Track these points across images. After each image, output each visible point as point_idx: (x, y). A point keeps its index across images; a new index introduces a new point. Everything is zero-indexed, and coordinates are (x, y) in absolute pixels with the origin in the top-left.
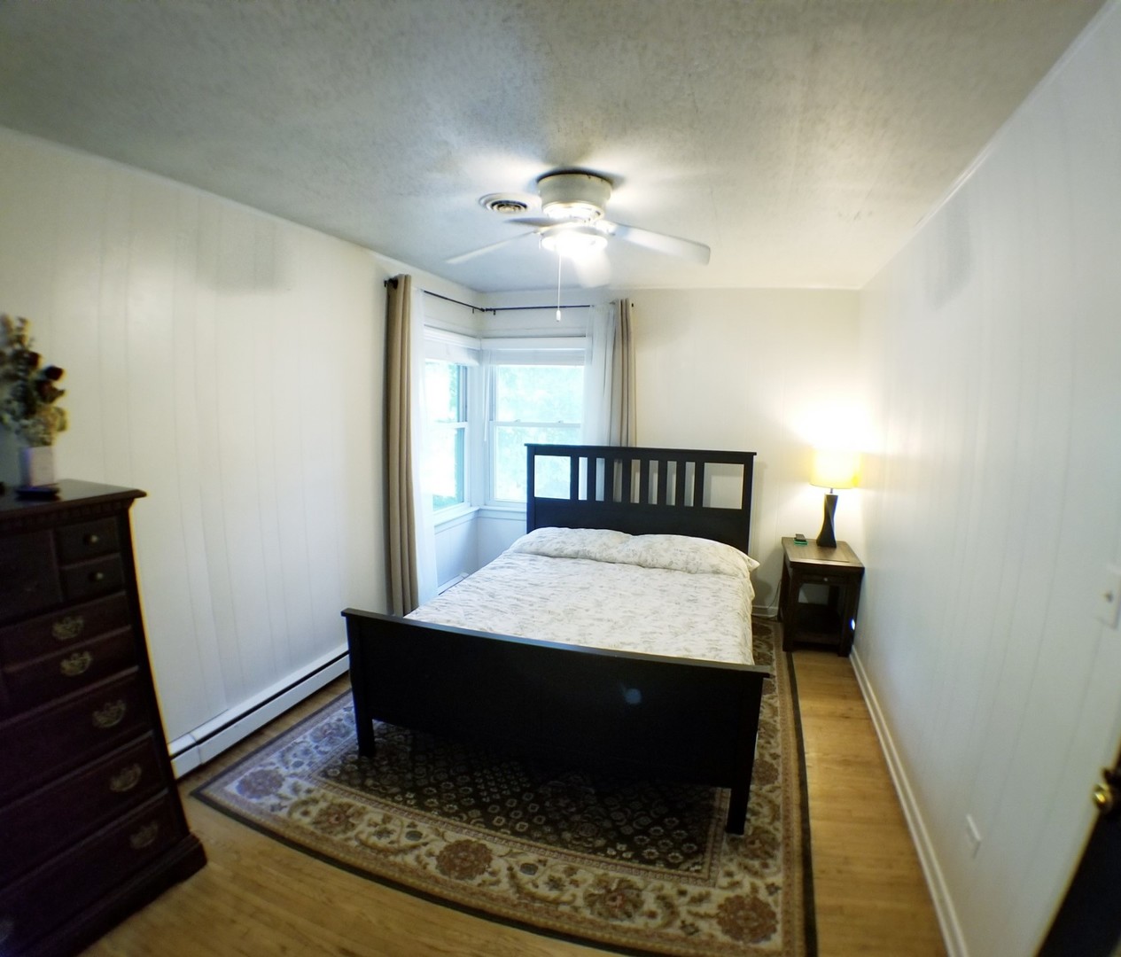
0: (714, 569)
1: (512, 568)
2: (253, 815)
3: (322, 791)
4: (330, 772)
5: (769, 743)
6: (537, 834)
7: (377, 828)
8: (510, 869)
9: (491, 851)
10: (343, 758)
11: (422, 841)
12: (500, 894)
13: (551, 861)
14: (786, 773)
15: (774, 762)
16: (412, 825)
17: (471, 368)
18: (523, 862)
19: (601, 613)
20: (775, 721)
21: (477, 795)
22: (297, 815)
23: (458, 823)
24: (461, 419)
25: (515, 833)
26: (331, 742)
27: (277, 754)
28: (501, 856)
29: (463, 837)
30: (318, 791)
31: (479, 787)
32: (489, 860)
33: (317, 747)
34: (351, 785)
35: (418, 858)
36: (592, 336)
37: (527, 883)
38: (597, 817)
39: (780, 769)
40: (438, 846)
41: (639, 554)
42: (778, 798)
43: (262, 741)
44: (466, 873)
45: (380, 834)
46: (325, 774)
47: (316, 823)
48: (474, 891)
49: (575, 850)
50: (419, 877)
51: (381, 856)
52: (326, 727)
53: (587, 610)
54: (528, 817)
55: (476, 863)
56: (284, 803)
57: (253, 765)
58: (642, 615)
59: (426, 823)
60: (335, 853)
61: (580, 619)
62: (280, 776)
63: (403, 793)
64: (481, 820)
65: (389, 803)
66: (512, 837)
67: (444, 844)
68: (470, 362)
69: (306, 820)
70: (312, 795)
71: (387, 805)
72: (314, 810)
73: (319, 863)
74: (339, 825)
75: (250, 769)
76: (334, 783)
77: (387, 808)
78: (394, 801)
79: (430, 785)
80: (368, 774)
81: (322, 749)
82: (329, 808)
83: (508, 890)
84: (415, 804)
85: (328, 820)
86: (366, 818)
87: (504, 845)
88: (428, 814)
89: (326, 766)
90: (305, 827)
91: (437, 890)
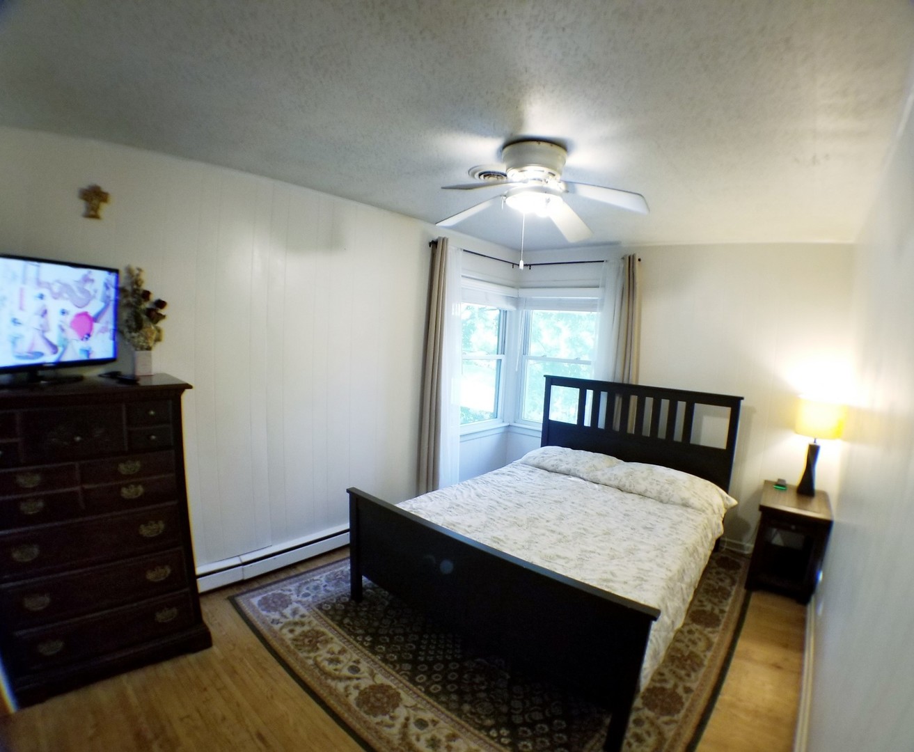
0: (684, 502)
1: (511, 475)
2: (258, 623)
3: (312, 618)
4: (324, 607)
5: (689, 675)
6: (443, 699)
7: (332, 656)
8: (407, 719)
9: (401, 699)
10: (339, 599)
11: (357, 675)
12: (388, 736)
13: (442, 724)
14: (689, 710)
15: (684, 696)
16: (358, 662)
17: (510, 312)
18: (419, 717)
19: (558, 525)
20: (705, 656)
21: (415, 654)
22: (285, 631)
23: (390, 670)
24: (500, 352)
25: (428, 692)
26: (336, 585)
27: (297, 584)
28: (406, 707)
29: (388, 682)
30: (309, 617)
31: (421, 647)
32: (396, 706)
33: (325, 586)
34: (333, 619)
35: (346, 688)
36: (604, 286)
37: (413, 735)
38: (500, 700)
39: (687, 704)
40: (365, 683)
41: (619, 479)
42: (670, 732)
43: (293, 573)
44: (373, 710)
45: (331, 661)
46: (320, 607)
47: (295, 640)
48: (371, 726)
49: (467, 722)
50: (339, 701)
51: (323, 677)
52: (339, 573)
53: (548, 521)
54: (445, 682)
55: (385, 705)
56: (283, 620)
57: (278, 588)
58: (593, 534)
59: (368, 663)
60: (294, 665)
61: (537, 527)
62: (291, 600)
63: (364, 636)
64: (408, 673)
65: (351, 640)
66: (423, 695)
67: (371, 683)
68: (509, 307)
69: (290, 636)
70: (303, 619)
71: (348, 641)
72: (298, 630)
73: (281, 669)
74: (309, 645)
75: (275, 590)
76: (322, 615)
77: (347, 643)
78: (355, 639)
79: (388, 635)
80: (349, 615)
81: (328, 588)
82: (309, 631)
83: (395, 735)
84: (370, 647)
85: (303, 640)
86: (329, 646)
87: (413, 698)
88: (373, 657)
89: (324, 601)
90: (287, 640)
91: (346, 715)
